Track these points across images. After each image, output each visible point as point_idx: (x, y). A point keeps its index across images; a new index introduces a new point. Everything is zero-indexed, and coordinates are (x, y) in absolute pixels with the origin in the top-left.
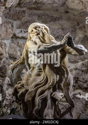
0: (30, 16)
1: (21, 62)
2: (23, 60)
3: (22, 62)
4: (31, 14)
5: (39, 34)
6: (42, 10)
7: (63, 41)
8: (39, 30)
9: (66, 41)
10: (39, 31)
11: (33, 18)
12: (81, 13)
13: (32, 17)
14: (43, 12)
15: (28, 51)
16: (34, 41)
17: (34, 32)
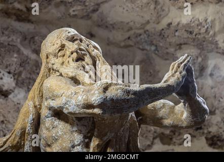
0: (3, 33)
1: (15, 142)
2: (20, 138)
3: (18, 142)
4: (7, 29)
5: (83, 60)
6: (32, 23)
7: (173, 75)
8: (82, 47)
9: (183, 77)
10: (81, 49)
11: (10, 39)
12: (129, 38)
13: (9, 37)
14: (35, 28)
15: (40, 108)
16: (71, 75)
17: (68, 53)
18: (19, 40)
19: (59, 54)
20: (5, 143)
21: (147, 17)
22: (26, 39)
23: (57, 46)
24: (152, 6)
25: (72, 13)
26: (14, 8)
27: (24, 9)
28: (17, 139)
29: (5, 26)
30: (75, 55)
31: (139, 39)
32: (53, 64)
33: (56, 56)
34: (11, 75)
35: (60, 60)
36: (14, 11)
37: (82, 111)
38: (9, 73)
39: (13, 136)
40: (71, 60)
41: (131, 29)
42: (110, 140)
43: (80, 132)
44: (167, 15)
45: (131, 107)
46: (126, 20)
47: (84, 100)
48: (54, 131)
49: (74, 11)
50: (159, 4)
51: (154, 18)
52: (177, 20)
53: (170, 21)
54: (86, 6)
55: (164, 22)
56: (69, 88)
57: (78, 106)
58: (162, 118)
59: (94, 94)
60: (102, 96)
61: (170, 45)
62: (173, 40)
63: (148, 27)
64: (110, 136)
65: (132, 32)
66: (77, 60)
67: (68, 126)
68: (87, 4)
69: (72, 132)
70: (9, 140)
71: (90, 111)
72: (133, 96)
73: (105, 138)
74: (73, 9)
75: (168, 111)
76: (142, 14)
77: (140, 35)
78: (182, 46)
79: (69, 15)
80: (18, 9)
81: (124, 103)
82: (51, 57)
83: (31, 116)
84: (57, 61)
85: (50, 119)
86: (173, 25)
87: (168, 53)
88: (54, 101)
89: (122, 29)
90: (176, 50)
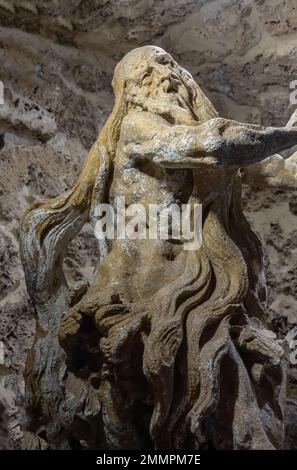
1: (80, 201)
2: (86, 195)
3: (83, 201)
5: (175, 91)
8: (174, 73)
15: (114, 156)
16: (163, 110)
17: (156, 80)
18: (60, 68)
19: (144, 81)
20: (67, 201)
21: (230, 46)
22: (69, 68)
23: (142, 70)
24: (240, 31)
25: (131, 36)
26: (56, 24)
27: (70, 27)
28: (83, 196)
29: (43, 49)
30: (167, 83)
31: (211, 75)
32: (134, 95)
33: (139, 83)
34: (52, 114)
35: (145, 89)
36: (55, 29)
37: (186, 159)
38: (50, 111)
39: (77, 192)
40: (161, 89)
41: (204, 61)
42: (212, 203)
43: (169, 189)
44: (258, 43)
45: (254, 156)
46: (200, 50)
47: (192, 144)
48: (135, 187)
49: (133, 33)
50: (249, 29)
51: (239, 48)
52: (271, 51)
53: (260, 52)
54: (152, 27)
55: (252, 54)
56: (162, 129)
57: (180, 152)
58: (267, 176)
59: (205, 136)
60: (219, 139)
61: (254, 85)
62: (259, 78)
63: (227, 60)
64: (213, 195)
65: (204, 66)
66: (169, 91)
67: (154, 181)
68: (153, 24)
69: (159, 189)
70: (72, 198)
71: (199, 160)
72: (259, 142)
73: (207, 199)
74: (133, 31)
75: (276, 165)
76: (223, 41)
77: (214, 70)
78: (269, 87)
79: (126, 38)
80: (62, 27)
81: (246, 151)
82: (131, 85)
83: (103, 165)
84: (140, 90)
85: (129, 170)
86: (264, 57)
87: (248, 96)
88: (139, 146)
89: (193, 61)
90: (260, 92)
